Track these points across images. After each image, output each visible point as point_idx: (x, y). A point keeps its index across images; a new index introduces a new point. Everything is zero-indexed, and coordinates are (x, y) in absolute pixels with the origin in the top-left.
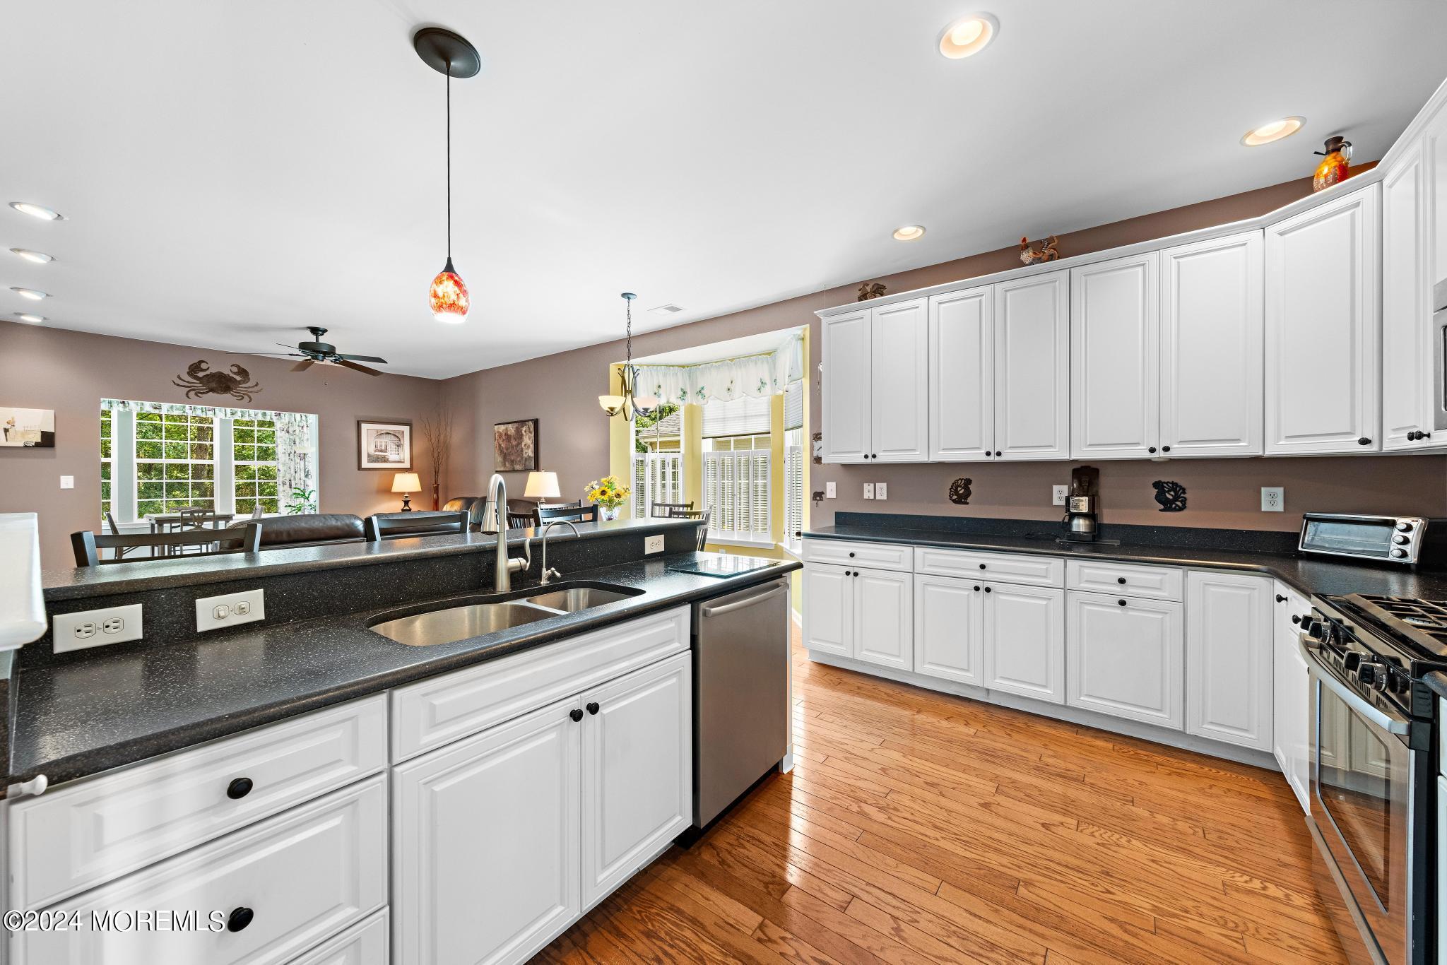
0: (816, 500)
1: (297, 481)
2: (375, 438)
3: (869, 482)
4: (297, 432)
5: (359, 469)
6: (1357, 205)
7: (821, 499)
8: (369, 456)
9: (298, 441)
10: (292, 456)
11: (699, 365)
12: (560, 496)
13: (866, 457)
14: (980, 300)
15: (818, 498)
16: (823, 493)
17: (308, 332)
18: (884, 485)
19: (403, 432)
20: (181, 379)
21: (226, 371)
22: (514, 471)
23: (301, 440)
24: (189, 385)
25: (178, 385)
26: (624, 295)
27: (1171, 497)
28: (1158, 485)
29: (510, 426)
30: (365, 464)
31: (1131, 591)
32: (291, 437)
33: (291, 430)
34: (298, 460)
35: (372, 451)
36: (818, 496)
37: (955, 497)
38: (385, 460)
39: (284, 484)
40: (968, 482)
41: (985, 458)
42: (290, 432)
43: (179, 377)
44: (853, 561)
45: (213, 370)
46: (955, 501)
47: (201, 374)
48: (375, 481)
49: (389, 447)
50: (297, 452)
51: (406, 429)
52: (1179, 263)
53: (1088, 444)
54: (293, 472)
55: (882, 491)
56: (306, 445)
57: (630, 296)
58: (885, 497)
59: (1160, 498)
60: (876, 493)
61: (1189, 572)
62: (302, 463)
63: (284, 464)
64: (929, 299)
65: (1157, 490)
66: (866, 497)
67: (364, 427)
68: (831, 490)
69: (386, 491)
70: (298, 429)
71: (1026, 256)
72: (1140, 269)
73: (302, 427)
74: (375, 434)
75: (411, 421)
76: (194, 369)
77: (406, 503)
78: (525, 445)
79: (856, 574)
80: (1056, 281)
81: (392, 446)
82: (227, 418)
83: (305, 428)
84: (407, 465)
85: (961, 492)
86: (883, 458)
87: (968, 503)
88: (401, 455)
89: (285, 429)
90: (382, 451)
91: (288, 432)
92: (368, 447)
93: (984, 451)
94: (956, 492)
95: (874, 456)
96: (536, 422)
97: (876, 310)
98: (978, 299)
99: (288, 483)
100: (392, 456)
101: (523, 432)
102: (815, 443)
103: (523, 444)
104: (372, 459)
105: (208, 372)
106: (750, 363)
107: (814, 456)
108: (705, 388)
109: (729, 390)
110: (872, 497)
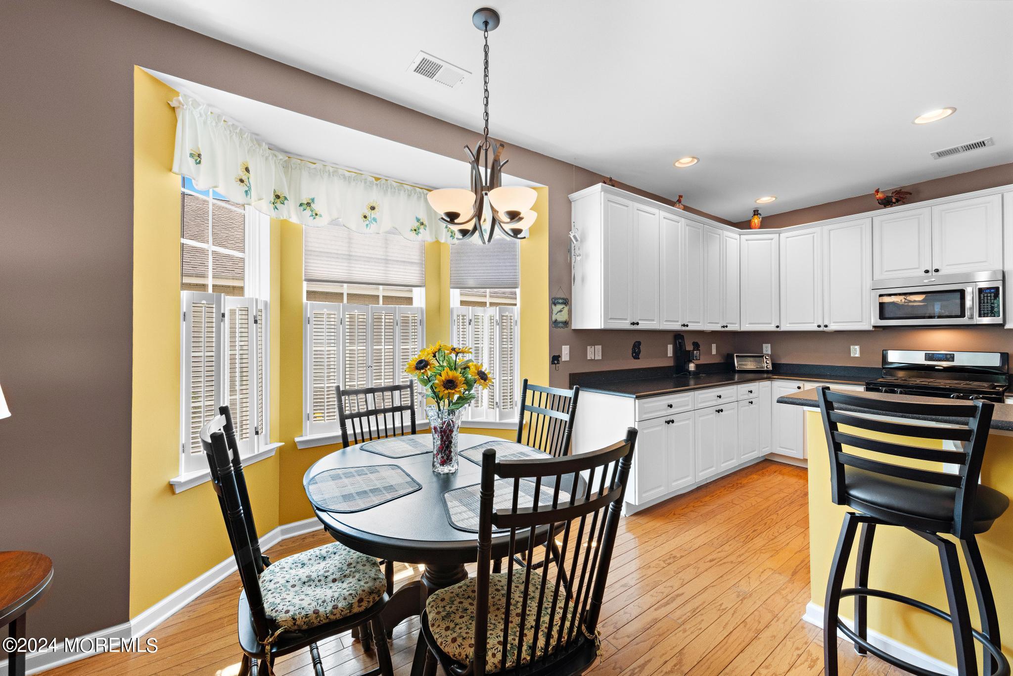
0: (555, 363)
3: (591, 345)
6: (772, 239)
7: (558, 362)
13: (632, 324)
15: (556, 362)
16: (559, 356)
18: (600, 347)
36: (555, 360)
37: (633, 355)
40: (639, 343)
46: (634, 358)
55: (599, 352)
58: (600, 357)
60: (596, 355)
66: (589, 358)
68: (565, 353)
79: (672, 422)
85: (636, 351)
86: (640, 325)
87: (639, 359)
102: (553, 306)
106: (402, 192)
107: (554, 319)
108: (315, 200)
109: (365, 217)
110: (593, 358)
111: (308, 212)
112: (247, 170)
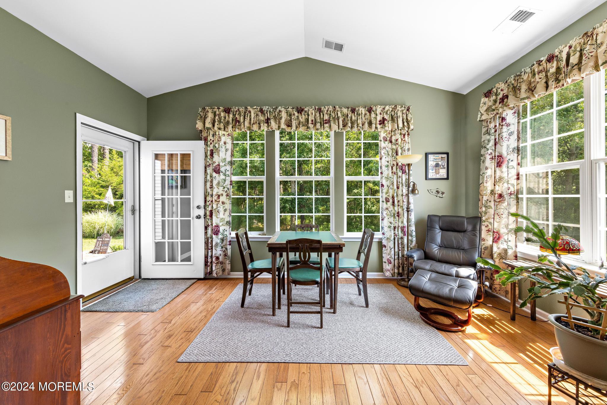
1: (400, 198)
4: (400, 140)
9: (400, 151)
10: (394, 168)
32: (394, 147)
33: (394, 138)
34: (400, 174)
39: (387, 201)
42: (393, 141)
50: (400, 164)
54: (395, 187)
62: (404, 177)
63: (387, 178)
70: (398, 136)
73: (404, 135)
82: (340, 131)
83: (406, 136)
89: (388, 139)
91: (391, 142)
99: (391, 201)
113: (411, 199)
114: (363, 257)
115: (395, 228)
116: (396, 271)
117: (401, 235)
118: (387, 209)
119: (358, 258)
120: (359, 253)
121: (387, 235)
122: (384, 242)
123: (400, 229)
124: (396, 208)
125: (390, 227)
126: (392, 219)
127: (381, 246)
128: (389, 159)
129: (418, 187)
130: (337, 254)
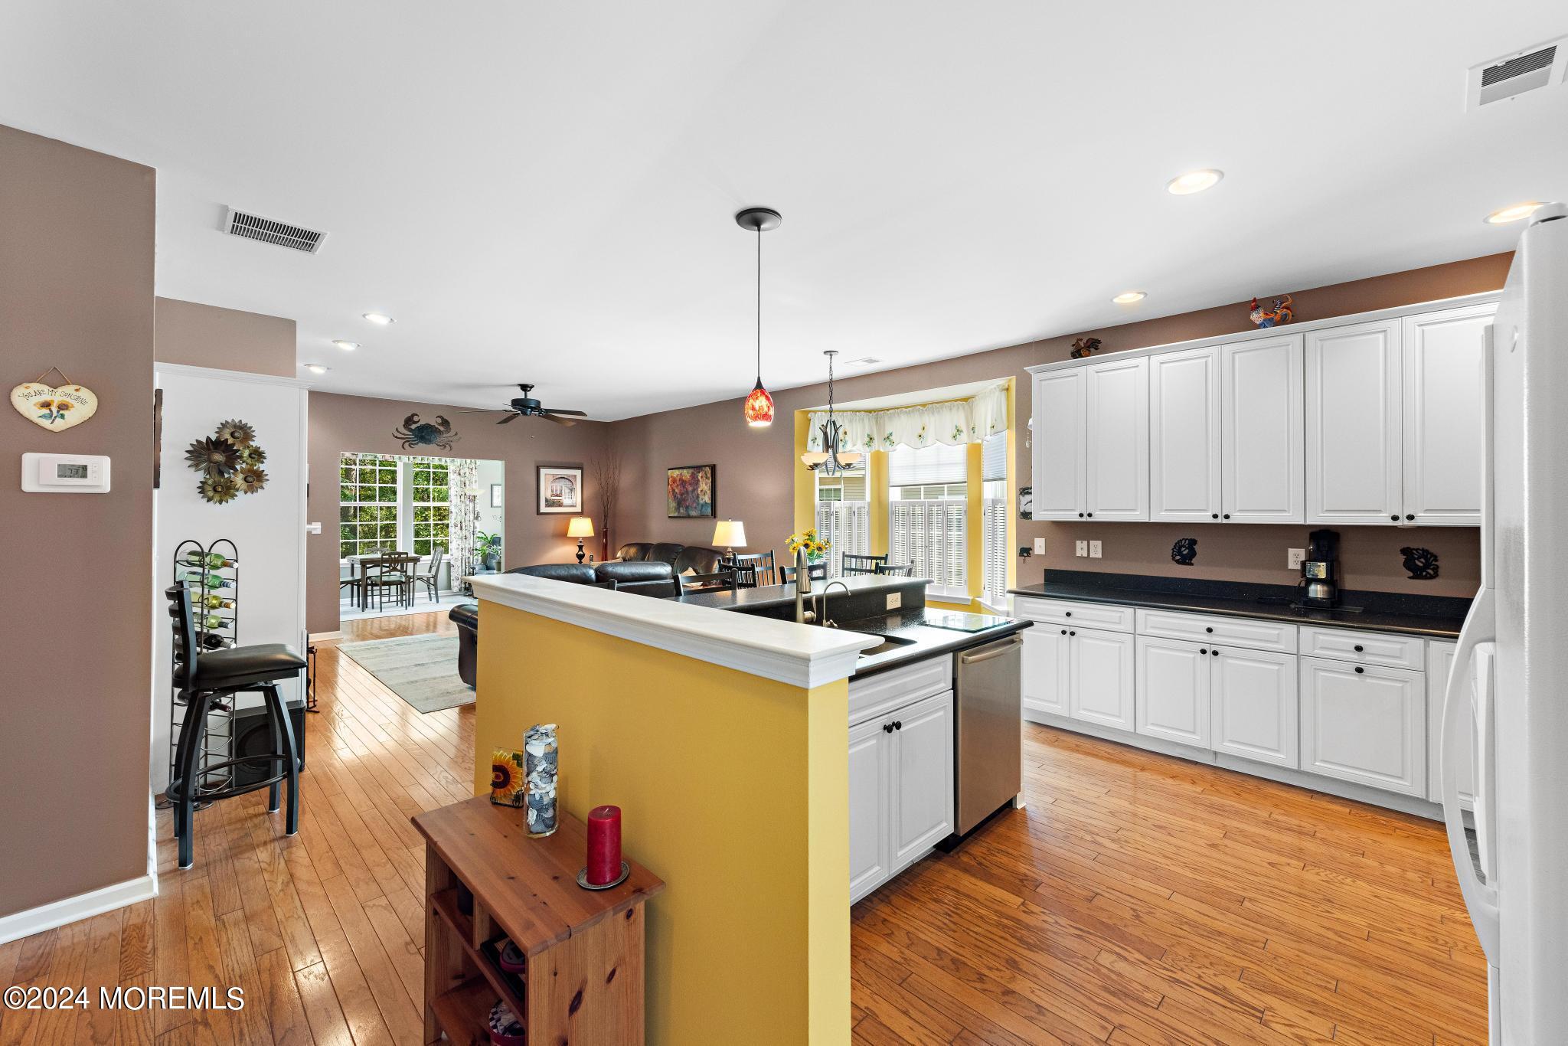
0: (1023, 556)
1: (467, 523)
2: (552, 482)
3: (1082, 539)
4: (468, 473)
5: (538, 514)
7: (1029, 555)
8: (547, 500)
9: (467, 483)
10: (463, 497)
11: (888, 410)
12: (746, 545)
13: (1081, 515)
14: (1206, 362)
15: (1025, 554)
16: (1030, 549)
17: (519, 388)
18: (1099, 543)
19: (575, 476)
20: (398, 432)
21: (433, 423)
22: (689, 517)
23: (471, 482)
24: (403, 436)
25: (396, 437)
26: (825, 353)
27: (1421, 565)
28: (1405, 551)
29: (685, 471)
30: (543, 509)
31: (1369, 658)
32: (463, 479)
33: (462, 472)
34: (468, 502)
35: (549, 497)
36: (1025, 552)
37: (1178, 557)
38: (560, 505)
39: (456, 526)
40: (1193, 542)
41: (1212, 521)
42: (462, 475)
43: (397, 429)
44: (1069, 621)
45: (422, 422)
46: (1178, 562)
47: (413, 427)
48: (551, 525)
49: (563, 492)
50: (467, 494)
51: (578, 473)
52: (1423, 330)
53: (1325, 509)
54: (463, 514)
55: (1096, 549)
56: (474, 487)
57: (832, 353)
58: (1099, 555)
59: (1409, 565)
60: (1090, 552)
61: (1431, 642)
62: (471, 505)
63: (456, 506)
64: (1149, 358)
65: (1405, 557)
66: (1078, 554)
67: (543, 471)
68: (1039, 546)
69: (562, 535)
70: (467, 471)
71: (1257, 317)
72: (1381, 336)
73: (472, 469)
74: (551, 478)
75: (582, 464)
76: (409, 421)
77: (581, 548)
78: (702, 491)
79: (1073, 634)
80: (1289, 345)
81: (566, 491)
82: (409, 462)
84: (578, 509)
85: (1184, 553)
86: (1100, 516)
87: (1192, 564)
88: (573, 500)
89: (457, 472)
90: (557, 496)
91: (460, 474)
92: (545, 493)
93: (1210, 514)
94: (1180, 553)
95: (1090, 515)
96: (713, 468)
97: (1092, 368)
98: (1204, 360)
99: (459, 525)
100: (566, 501)
101: (699, 478)
102: (1021, 497)
103: (699, 490)
104: (549, 503)
105: (418, 424)
106: (944, 409)
107: (1022, 510)
108: (893, 434)
109: (920, 436)
110: (1085, 555)
111: (888, 443)
112: (845, 433)
113: (477, 524)
114: (434, 569)
115: (462, 549)
116: (463, 586)
117: (468, 555)
118: (455, 533)
119: (430, 571)
120: (431, 567)
121: (455, 556)
122: (452, 562)
123: (467, 551)
124: (463, 533)
125: (458, 549)
126: (459, 542)
127: (449, 565)
128: (458, 489)
129: (480, 515)
130: (415, 564)
